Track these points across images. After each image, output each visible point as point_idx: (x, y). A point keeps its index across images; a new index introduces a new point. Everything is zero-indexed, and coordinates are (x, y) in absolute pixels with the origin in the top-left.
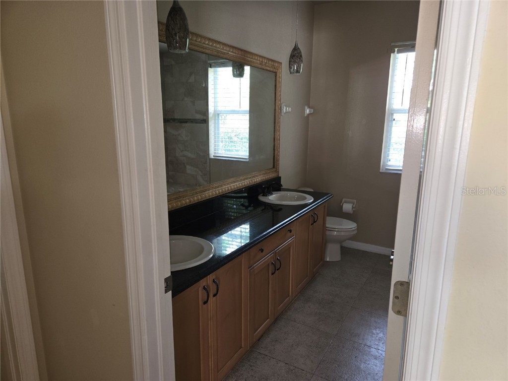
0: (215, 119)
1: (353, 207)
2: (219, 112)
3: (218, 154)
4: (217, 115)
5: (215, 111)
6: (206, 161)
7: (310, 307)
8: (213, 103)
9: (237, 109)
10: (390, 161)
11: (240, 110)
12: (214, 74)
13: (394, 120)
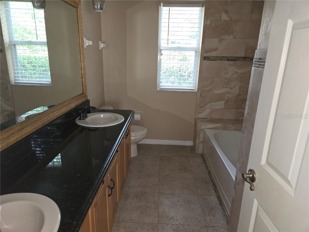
0: (11, 49)
1: (141, 116)
2: (15, 43)
3: (18, 80)
4: (13, 45)
5: (10, 41)
6: (7, 88)
7: (131, 203)
8: (8, 34)
9: (34, 40)
10: (161, 83)
11: (38, 41)
12: (5, 6)
13: (162, 54)
